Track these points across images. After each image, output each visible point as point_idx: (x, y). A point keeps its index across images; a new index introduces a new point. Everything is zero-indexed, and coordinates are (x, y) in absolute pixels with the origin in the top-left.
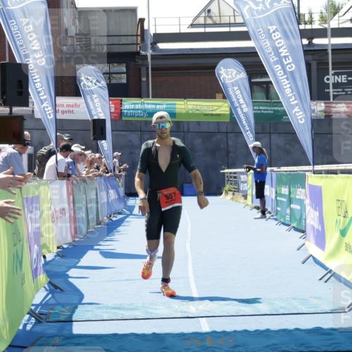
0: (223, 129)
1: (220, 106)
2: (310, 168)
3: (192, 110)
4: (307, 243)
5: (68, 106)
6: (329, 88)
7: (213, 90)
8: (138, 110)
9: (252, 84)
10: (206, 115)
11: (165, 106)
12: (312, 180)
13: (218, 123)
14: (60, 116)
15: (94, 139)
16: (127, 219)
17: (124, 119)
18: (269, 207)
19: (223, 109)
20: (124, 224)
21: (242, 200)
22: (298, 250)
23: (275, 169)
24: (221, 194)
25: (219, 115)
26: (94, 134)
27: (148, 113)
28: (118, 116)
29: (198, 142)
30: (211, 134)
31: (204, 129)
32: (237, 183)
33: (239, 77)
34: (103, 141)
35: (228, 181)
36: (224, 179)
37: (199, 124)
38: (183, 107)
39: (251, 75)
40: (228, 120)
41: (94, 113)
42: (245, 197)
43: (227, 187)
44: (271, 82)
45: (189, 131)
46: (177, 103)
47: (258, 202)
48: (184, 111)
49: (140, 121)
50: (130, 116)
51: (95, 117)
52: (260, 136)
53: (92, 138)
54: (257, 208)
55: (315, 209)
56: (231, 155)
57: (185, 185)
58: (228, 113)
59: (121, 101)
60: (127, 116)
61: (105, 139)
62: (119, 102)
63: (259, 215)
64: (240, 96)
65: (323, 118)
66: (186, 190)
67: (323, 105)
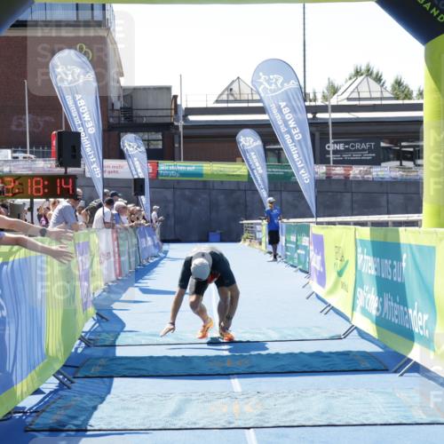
0: (242, 187)
1: (239, 169)
2: (314, 220)
3: (216, 171)
4: (311, 282)
5: (114, 167)
6: (329, 154)
7: (234, 154)
8: (172, 170)
9: (266, 151)
10: (229, 175)
11: (194, 168)
12: (315, 229)
13: (238, 183)
14: (106, 176)
15: (135, 195)
16: (162, 262)
17: (160, 178)
18: (279, 252)
19: (242, 170)
20: (160, 265)
21: (257, 246)
22: (304, 287)
23: (285, 220)
24: (240, 241)
25: (239, 175)
26: (135, 190)
27: (180, 174)
28: (155, 175)
29: (221, 197)
30: (232, 191)
31: (227, 187)
32: (254, 232)
33: (255, 144)
34: (142, 197)
35: (246, 230)
36: (243, 229)
37: (222, 183)
38: (209, 168)
39: (265, 143)
40: (246, 180)
41: (134, 173)
42: (260, 243)
43: (245, 235)
44: (281, 149)
45: (213, 189)
46: (204, 165)
47: (270, 248)
48: (209, 172)
49: (173, 180)
50: (165, 176)
51: (136, 177)
52: (273, 193)
53: (133, 194)
54: (270, 253)
55: (318, 254)
56: (249, 208)
57: (211, 234)
58: (246, 173)
59: (158, 163)
60: (162, 176)
61: (144, 194)
62: (156, 164)
63: (272, 258)
64: (256, 160)
65: (324, 178)
66: (211, 238)
67: (324, 168)
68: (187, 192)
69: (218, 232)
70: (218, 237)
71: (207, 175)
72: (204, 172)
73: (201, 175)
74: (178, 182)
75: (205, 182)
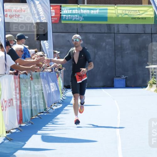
0: (148, 30)
1: (146, 11)
3: (121, 14)
5: (15, 11)
8: (75, 14)
10: (134, 18)
11: (98, 11)
14: (7, 20)
15: (37, 39)
16: (66, 108)
17: (63, 22)
19: (149, 13)
20: (63, 112)
24: (146, 86)
25: (145, 18)
26: (37, 35)
27: (83, 17)
28: (58, 19)
29: (126, 42)
30: (137, 35)
31: (132, 30)
34: (45, 41)
35: (152, 75)
36: (149, 74)
37: (127, 27)
38: (114, 11)
40: (153, 23)
41: (37, 17)
43: (151, 81)
45: (118, 33)
46: (108, 8)
48: (114, 16)
49: (77, 24)
50: (68, 20)
51: (38, 21)
57: (115, 79)
58: (153, 16)
59: (61, 6)
60: (65, 20)
61: (47, 39)
62: (59, 8)
66: (116, 83)
68: (91, 37)
69: (123, 77)
70: (123, 82)
71: (112, 18)
72: (109, 15)
73: (105, 18)
74: (82, 25)
75: (109, 26)
